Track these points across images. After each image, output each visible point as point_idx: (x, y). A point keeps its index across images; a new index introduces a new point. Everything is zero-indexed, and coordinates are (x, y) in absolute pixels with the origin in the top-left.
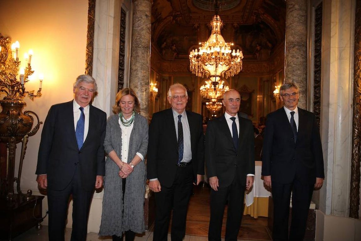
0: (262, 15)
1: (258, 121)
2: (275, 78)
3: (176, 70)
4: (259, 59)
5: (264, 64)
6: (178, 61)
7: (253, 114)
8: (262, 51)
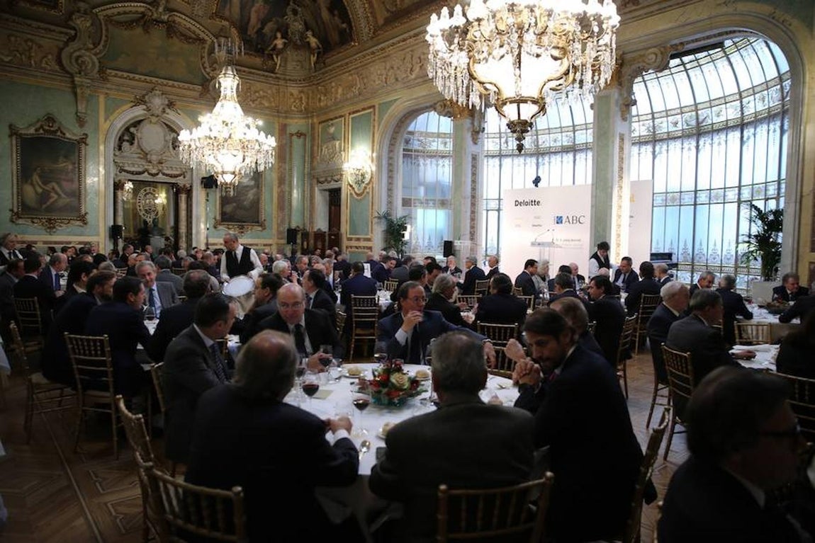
3: (8, 56)
4: (281, 74)
5: (291, 90)
6: (14, 21)
7: (265, 220)
8: (289, 52)
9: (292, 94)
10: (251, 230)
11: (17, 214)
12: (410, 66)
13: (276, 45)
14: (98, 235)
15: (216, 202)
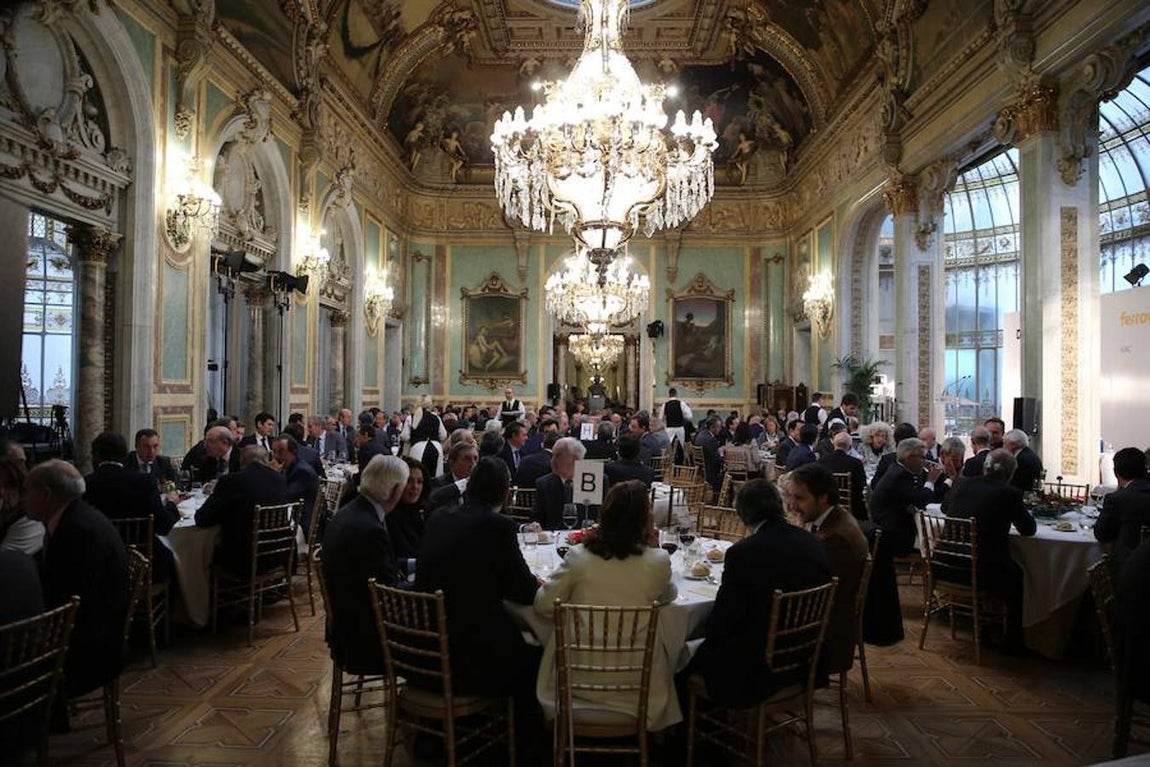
0: (761, 29)
1: (748, 398)
2: (804, 249)
3: (461, 223)
4: (748, 185)
5: (766, 203)
6: (467, 190)
7: (733, 374)
8: (758, 156)
9: (766, 208)
10: (714, 386)
11: (464, 375)
12: (857, 150)
13: (741, 150)
14: (536, 394)
15: (668, 351)
